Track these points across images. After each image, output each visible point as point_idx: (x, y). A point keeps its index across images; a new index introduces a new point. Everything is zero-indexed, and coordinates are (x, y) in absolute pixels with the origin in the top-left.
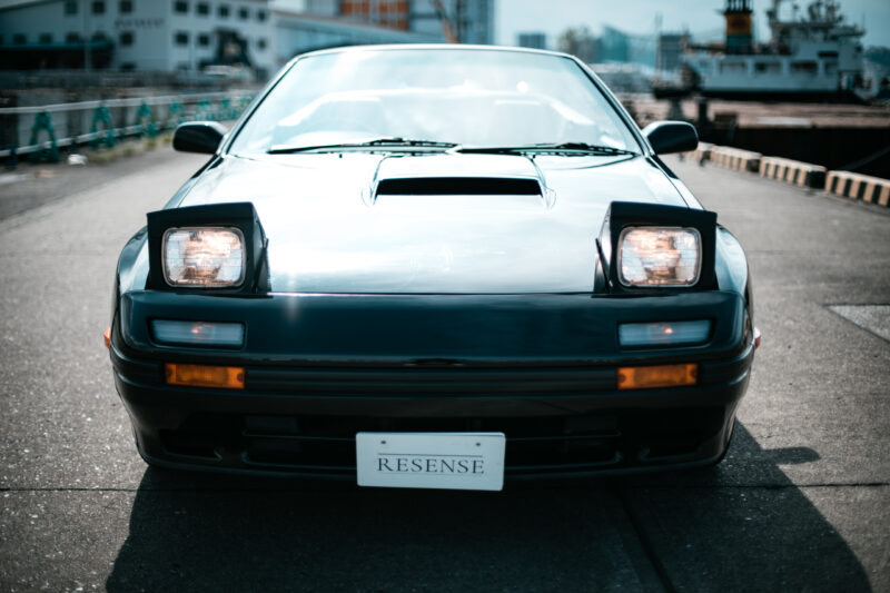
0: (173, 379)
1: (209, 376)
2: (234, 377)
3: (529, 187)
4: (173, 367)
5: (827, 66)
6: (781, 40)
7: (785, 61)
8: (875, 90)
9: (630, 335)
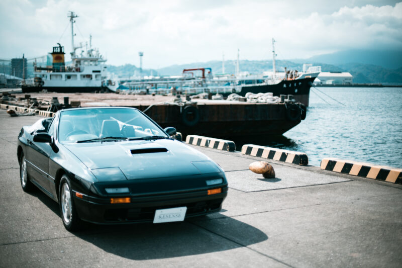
0: (112, 202)
1: (121, 201)
2: (127, 200)
3: (164, 150)
4: (112, 199)
5: (96, 76)
6: (76, 65)
7: (79, 74)
8: (117, 86)
9: (209, 183)
